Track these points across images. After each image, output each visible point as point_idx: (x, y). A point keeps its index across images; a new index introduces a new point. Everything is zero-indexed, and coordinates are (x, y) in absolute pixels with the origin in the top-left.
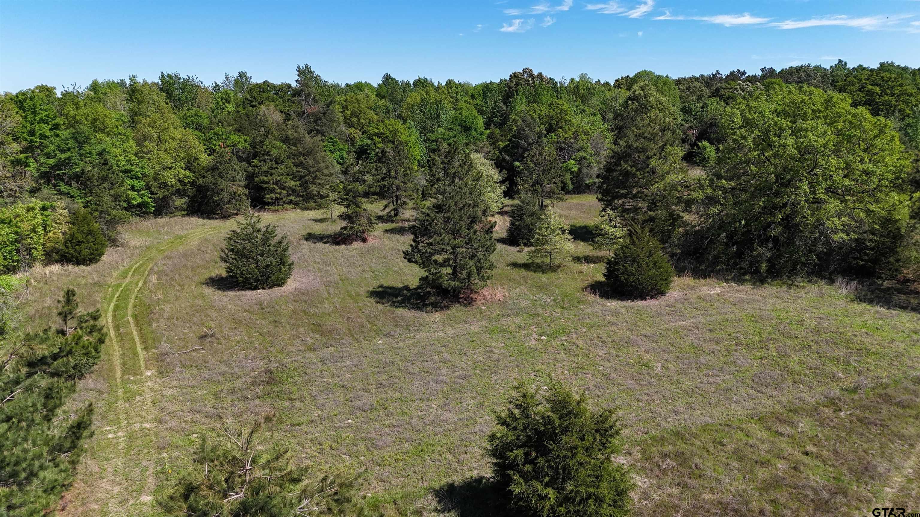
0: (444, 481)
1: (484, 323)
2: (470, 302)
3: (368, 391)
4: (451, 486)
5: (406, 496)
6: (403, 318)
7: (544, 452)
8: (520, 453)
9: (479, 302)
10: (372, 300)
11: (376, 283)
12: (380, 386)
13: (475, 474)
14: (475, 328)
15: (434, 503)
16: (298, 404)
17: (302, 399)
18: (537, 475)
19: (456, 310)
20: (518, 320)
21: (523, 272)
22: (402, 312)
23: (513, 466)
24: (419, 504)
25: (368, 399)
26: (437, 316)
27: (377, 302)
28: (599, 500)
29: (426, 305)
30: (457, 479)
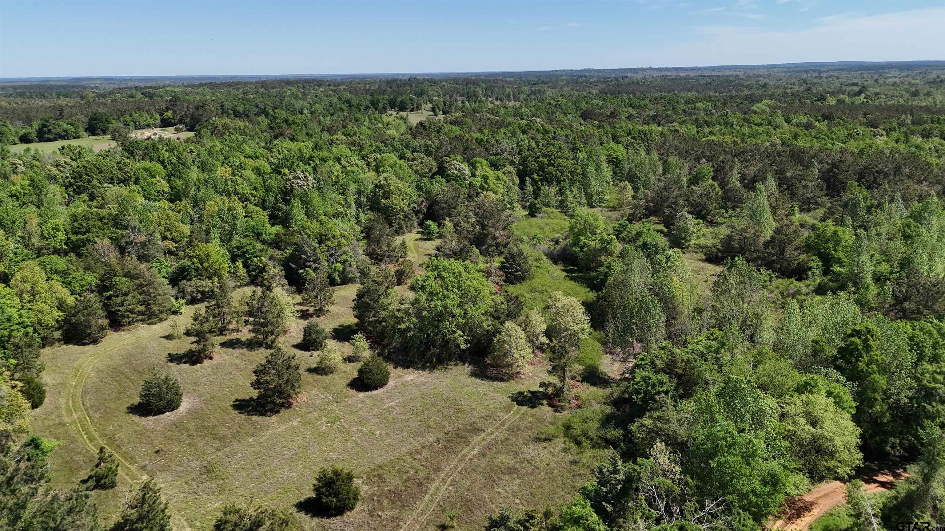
0: (297, 501)
1: (299, 419)
2: (289, 406)
3: (256, 469)
4: (300, 503)
5: (285, 509)
6: (257, 422)
7: (331, 487)
8: (324, 489)
9: (294, 405)
10: (237, 412)
11: (233, 398)
12: (259, 465)
13: (308, 496)
14: (295, 424)
15: (296, 510)
16: (227, 480)
17: (227, 478)
18: (330, 495)
19: (284, 412)
20: (316, 414)
21: (316, 376)
22: (254, 418)
23: (323, 494)
24: (290, 511)
25: (256, 473)
26: (274, 418)
27: (240, 413)
28: (349, 499)
29: (266, 411)
30: (302, 500)
